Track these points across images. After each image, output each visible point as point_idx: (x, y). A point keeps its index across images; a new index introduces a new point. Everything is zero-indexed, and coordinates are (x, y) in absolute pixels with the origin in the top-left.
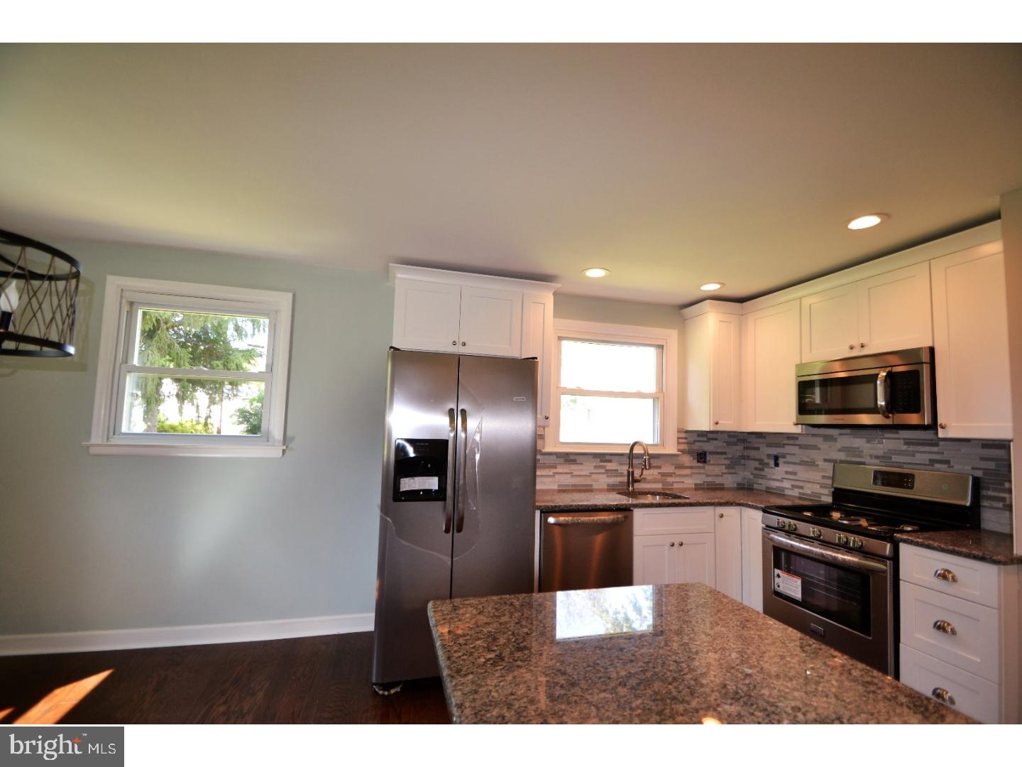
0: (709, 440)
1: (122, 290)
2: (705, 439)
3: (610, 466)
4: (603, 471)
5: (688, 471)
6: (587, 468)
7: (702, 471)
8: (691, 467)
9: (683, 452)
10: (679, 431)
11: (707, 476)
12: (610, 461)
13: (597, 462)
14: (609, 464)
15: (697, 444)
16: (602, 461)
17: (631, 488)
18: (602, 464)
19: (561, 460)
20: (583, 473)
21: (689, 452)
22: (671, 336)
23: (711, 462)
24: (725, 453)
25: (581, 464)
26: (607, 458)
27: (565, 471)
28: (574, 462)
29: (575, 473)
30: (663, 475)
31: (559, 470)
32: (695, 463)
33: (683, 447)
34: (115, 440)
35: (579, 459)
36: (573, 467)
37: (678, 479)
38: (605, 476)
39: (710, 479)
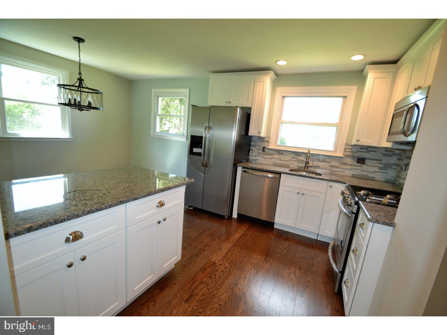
0: (368, 151)
1: (155, 93)
2: (366, 151)
3: (300, 158)
4: (296, 160)
5: (349, 167)
6: (288, 157)
7: (360, 168)
8: (352, 165)
9: (347, 156)
10: (346, 145)
11: (362, 171)
12: (301, 156)
13: (293, 155)
14: (300, 157)
15: (359, 153)
16: (296, 155)
17: (306, 169)
18: (296, 157)
19: (276, 153)
20: (286, 160)
21: (352, 157)
22: (352, 90)
23: (368, 164)
24: (381, 160)
25: (286, 155)
26: (299, 154)
27: (277, 157)
28: (282, 154)
29: (282, 159)
30: (331, 166)
31: (275, 156)
32: (355, 163)
33: (347, 153)
34: (155, 134)
35: (285, 153)
36: (281, 156)
37: (341, 170)
38: (297, 162)
39: (364, 173)
